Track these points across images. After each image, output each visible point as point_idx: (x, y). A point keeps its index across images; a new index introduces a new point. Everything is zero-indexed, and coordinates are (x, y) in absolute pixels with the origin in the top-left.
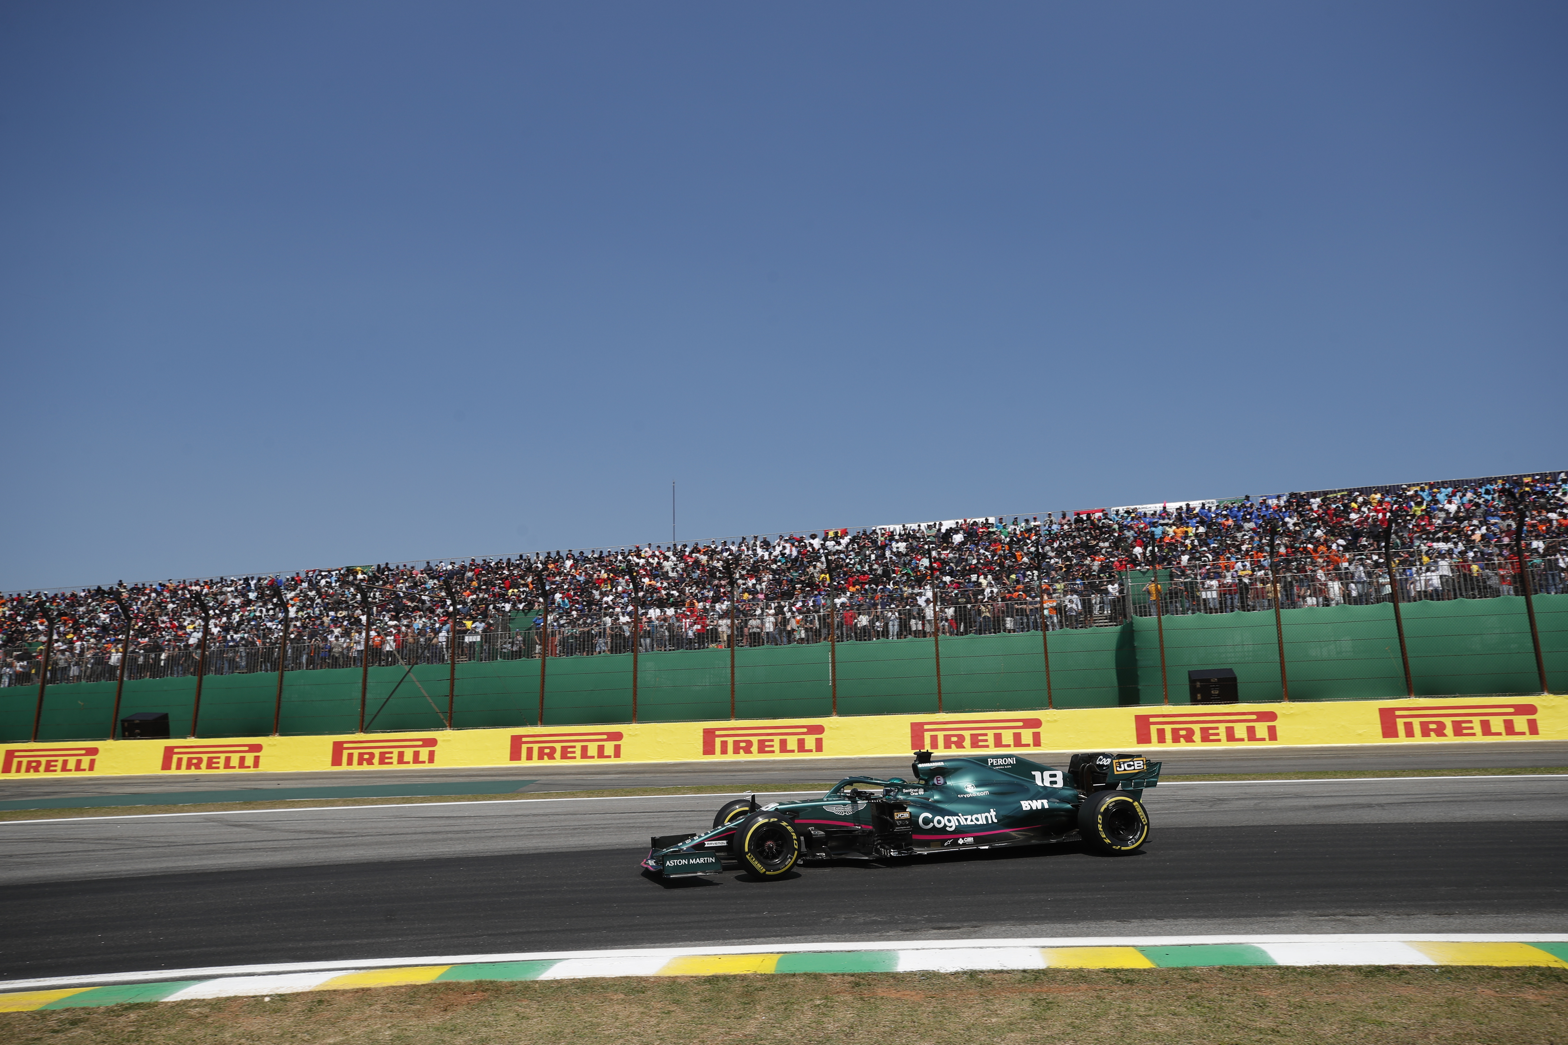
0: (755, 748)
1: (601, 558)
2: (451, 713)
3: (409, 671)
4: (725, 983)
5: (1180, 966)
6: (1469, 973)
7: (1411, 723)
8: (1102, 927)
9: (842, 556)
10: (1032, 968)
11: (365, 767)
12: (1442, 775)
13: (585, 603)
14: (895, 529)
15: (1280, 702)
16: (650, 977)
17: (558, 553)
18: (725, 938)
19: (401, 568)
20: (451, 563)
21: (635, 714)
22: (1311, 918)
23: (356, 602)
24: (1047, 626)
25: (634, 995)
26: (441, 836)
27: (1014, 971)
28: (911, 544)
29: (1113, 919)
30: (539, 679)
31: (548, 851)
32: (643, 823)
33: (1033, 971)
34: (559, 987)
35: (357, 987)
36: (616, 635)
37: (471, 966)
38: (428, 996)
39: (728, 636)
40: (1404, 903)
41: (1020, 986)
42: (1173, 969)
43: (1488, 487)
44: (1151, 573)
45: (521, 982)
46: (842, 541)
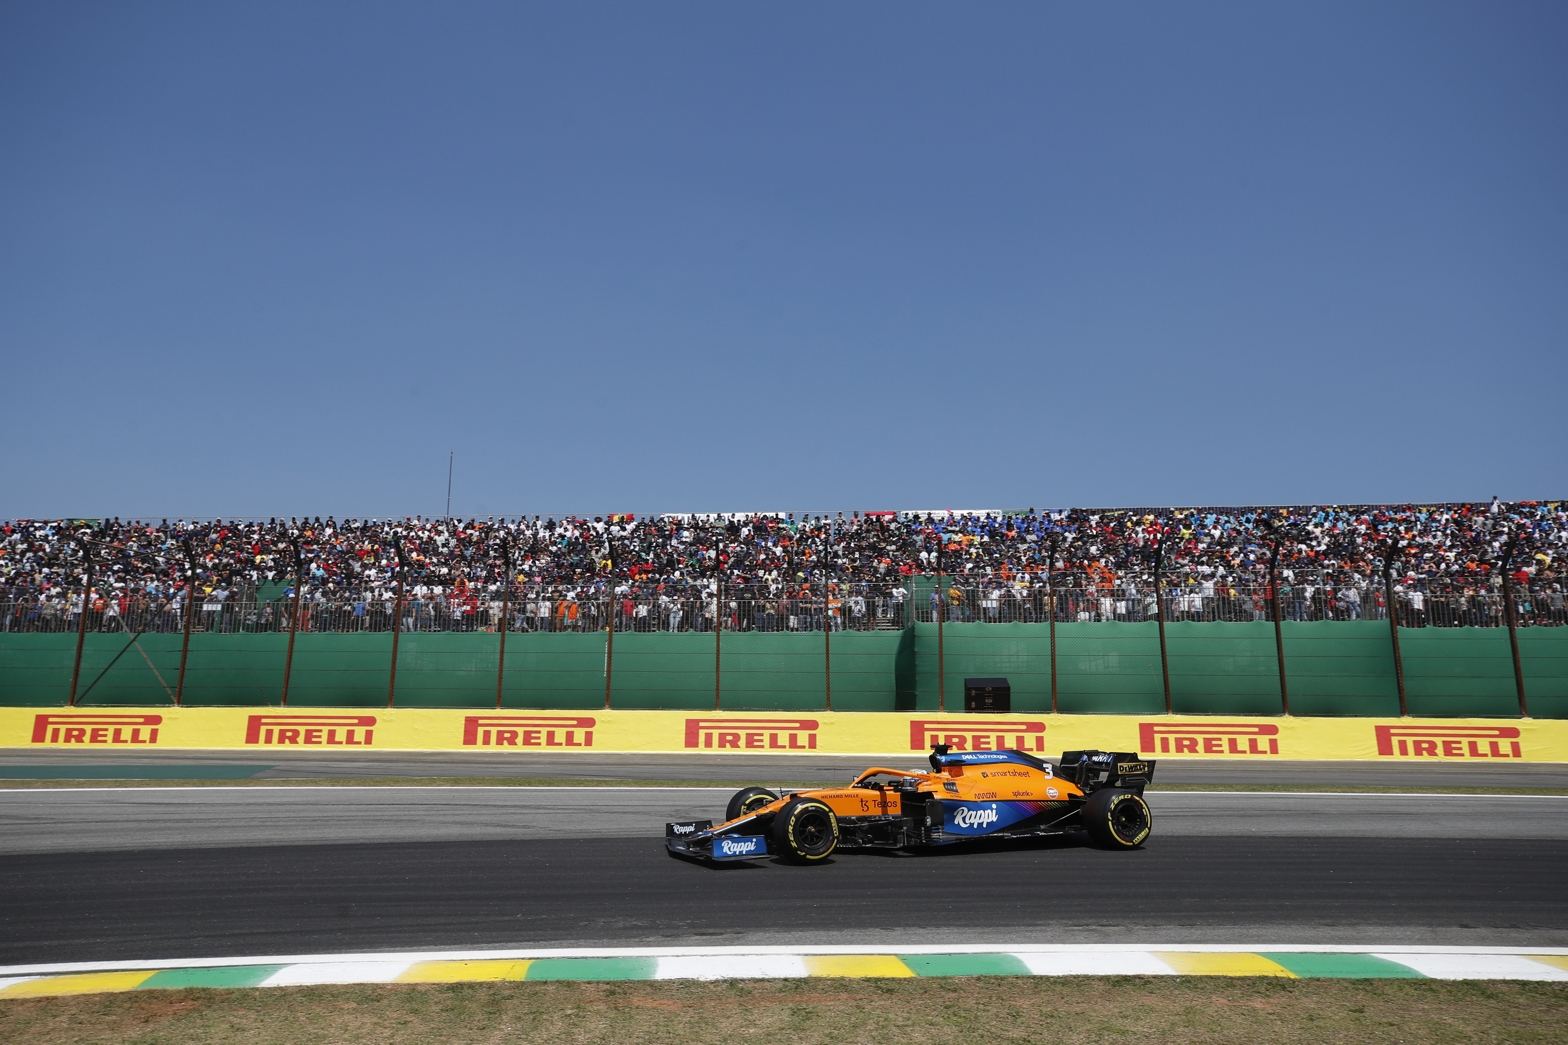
0: (520, 740)
1: (365, 528)
2: (181, 689)
3: (134, 640)
4: (470, 991)
5: (939, 975)
6: (1207, 983)
7: (1167, 739)
8: (866, 935)
9: (626, 542)
10: (793, 976)
11: (73, 745)
12: (1192, 790)
13: (343, 576)
14: (683, 518)
15: (1049, 713)
16: (387, 985)
17: (317, 520)
18: (473, 943)
19: (134, 524)
20: (193, 523)
21: (391, 698)
22: (1066, 928)
23: (76, 559)
24: (830, 627)
25: (368, 1003)
26: (157, 825)
27: (775, 979)
28: (698, 534)
29: (877, 927)
30: (285, 656)
31: (282, 844)
32: (391, 816)
33: (794, 979)
34: (283, 994)
35: (41, 995)
36: (376, 612)
37: (181, 972)
38: (128, 1005)
39: (500, 619)
40: (1152, 914)
41: (781, 995)
42: (933, 978)
43: (1249, 515)
44: (935, 579)
45: (239, 990)
46: (627, 527)
